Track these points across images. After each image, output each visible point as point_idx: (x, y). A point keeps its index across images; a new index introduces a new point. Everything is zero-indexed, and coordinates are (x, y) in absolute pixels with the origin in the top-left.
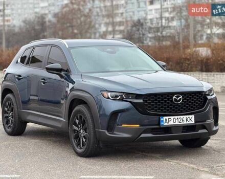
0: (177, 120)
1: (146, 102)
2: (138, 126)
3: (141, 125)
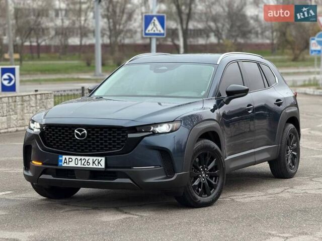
0: (80, 162)
2: (40, 164)
3: (43, 164)
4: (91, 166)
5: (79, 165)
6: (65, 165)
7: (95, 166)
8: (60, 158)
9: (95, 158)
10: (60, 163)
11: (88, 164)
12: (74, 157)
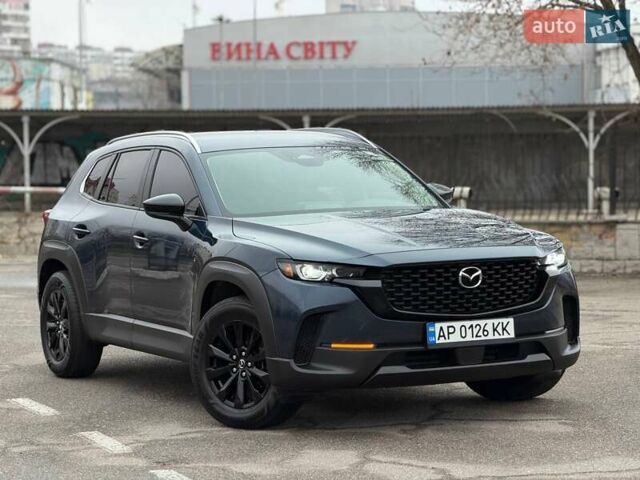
1: (390, 285)
4: (490, 337)
5: (469, 338)
6: (442, 340)
7: (497, 337)
8: (431, 329)
9: (496, 321)
10: (431, 339)
11: (486, 333)
12: (457, 325)
